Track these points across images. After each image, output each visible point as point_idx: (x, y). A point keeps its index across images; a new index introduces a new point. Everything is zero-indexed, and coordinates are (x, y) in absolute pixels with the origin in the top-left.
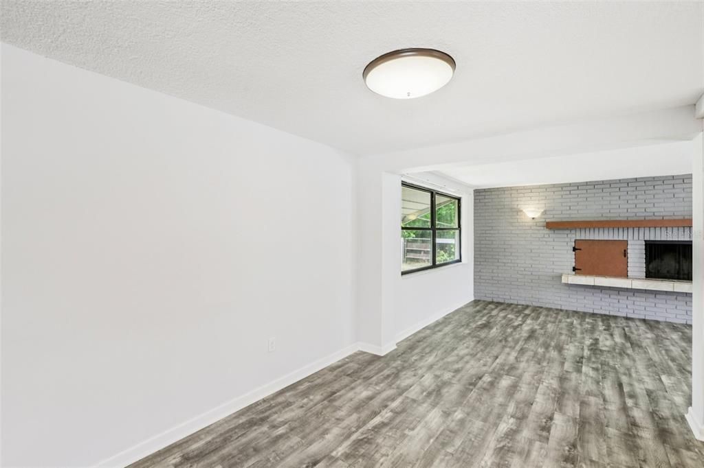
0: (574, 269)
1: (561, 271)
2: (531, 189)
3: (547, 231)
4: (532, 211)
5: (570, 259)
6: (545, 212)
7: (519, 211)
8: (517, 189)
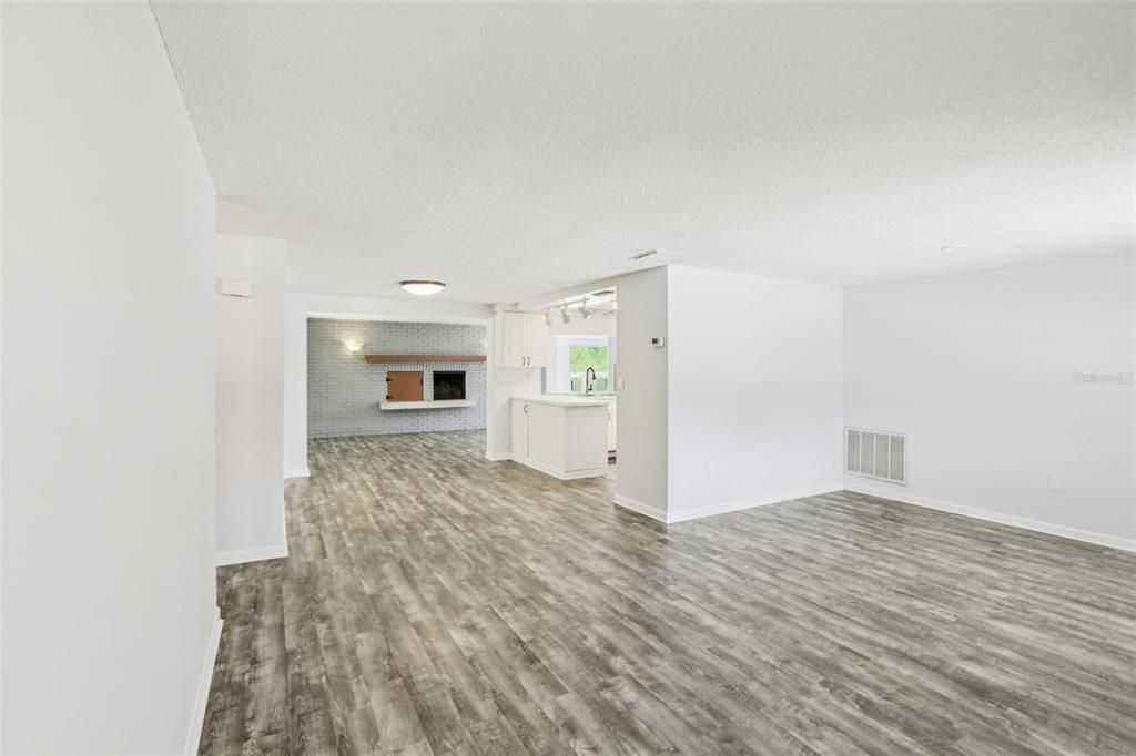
0: (388, 398)
1: (376, 401)
2: (352, 323)
3: (366, 364)
4: (353, 345)
5: (383, 389)
6: (364, 347)
7: (341, 344)
8: (340, 322)
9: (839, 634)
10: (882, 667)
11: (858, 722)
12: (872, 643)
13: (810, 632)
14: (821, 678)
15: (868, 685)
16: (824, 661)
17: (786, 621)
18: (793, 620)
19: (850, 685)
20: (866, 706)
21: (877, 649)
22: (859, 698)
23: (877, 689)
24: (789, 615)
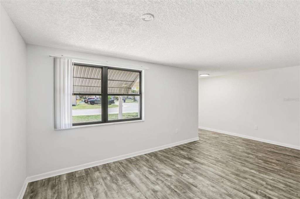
9: (217, 169)
10: (207, 162)
11: (212, 154)
12: (209, 166)
13: (224, 169)
14: (219, 159)
15: (210, 159)
16: (219, 162)
17: (232, 172)
18: (230, 172)
19: (213, 159)
20: (210, 156)
21: (207, 165)
22: (212, 157)
23: (209, 158)
24: (232, 174)
